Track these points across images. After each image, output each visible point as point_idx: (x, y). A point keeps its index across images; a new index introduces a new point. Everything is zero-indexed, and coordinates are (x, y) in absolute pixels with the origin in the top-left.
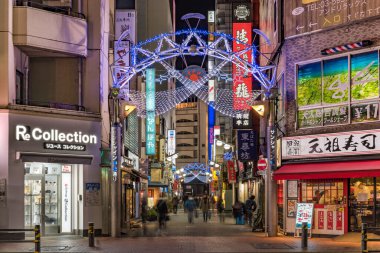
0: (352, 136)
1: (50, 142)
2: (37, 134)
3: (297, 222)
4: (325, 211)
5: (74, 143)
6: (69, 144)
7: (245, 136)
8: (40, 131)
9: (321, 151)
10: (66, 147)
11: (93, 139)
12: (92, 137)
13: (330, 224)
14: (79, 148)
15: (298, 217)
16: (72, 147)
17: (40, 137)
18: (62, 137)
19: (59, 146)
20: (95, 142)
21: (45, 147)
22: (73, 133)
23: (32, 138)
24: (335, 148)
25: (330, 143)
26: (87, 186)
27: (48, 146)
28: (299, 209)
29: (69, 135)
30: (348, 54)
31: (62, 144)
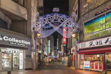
0: (108, 39)
1: (12, 42)
2: (6, 38)
3: (84, 66)
4: (94, 63)
5: (21, 43)
6: (20, 44)
7: (65, 48)
8: (7, 38)
9: (94, 45)
10: (18, 44)
11: (29, 43)
12: (28, 42)
13: (96, 67)
14: (23, 45)
15: (84, 65)
16: (21, 44)
17: (7, 40)
18: (17, 41)
19: (16, 44)
20: (29, 44)
21: (10, 43)
22: (21, 40)
23: (3, 39)
24: (100, 44)
25: (98, 42)
26: (27, 56)
27: (11, 43)
28: (85, 63)
29: (19, 41)
30: (105, 13)
31: (17, 43)
